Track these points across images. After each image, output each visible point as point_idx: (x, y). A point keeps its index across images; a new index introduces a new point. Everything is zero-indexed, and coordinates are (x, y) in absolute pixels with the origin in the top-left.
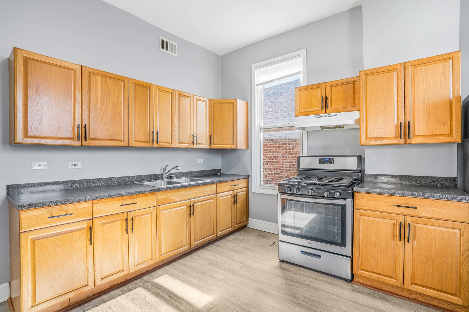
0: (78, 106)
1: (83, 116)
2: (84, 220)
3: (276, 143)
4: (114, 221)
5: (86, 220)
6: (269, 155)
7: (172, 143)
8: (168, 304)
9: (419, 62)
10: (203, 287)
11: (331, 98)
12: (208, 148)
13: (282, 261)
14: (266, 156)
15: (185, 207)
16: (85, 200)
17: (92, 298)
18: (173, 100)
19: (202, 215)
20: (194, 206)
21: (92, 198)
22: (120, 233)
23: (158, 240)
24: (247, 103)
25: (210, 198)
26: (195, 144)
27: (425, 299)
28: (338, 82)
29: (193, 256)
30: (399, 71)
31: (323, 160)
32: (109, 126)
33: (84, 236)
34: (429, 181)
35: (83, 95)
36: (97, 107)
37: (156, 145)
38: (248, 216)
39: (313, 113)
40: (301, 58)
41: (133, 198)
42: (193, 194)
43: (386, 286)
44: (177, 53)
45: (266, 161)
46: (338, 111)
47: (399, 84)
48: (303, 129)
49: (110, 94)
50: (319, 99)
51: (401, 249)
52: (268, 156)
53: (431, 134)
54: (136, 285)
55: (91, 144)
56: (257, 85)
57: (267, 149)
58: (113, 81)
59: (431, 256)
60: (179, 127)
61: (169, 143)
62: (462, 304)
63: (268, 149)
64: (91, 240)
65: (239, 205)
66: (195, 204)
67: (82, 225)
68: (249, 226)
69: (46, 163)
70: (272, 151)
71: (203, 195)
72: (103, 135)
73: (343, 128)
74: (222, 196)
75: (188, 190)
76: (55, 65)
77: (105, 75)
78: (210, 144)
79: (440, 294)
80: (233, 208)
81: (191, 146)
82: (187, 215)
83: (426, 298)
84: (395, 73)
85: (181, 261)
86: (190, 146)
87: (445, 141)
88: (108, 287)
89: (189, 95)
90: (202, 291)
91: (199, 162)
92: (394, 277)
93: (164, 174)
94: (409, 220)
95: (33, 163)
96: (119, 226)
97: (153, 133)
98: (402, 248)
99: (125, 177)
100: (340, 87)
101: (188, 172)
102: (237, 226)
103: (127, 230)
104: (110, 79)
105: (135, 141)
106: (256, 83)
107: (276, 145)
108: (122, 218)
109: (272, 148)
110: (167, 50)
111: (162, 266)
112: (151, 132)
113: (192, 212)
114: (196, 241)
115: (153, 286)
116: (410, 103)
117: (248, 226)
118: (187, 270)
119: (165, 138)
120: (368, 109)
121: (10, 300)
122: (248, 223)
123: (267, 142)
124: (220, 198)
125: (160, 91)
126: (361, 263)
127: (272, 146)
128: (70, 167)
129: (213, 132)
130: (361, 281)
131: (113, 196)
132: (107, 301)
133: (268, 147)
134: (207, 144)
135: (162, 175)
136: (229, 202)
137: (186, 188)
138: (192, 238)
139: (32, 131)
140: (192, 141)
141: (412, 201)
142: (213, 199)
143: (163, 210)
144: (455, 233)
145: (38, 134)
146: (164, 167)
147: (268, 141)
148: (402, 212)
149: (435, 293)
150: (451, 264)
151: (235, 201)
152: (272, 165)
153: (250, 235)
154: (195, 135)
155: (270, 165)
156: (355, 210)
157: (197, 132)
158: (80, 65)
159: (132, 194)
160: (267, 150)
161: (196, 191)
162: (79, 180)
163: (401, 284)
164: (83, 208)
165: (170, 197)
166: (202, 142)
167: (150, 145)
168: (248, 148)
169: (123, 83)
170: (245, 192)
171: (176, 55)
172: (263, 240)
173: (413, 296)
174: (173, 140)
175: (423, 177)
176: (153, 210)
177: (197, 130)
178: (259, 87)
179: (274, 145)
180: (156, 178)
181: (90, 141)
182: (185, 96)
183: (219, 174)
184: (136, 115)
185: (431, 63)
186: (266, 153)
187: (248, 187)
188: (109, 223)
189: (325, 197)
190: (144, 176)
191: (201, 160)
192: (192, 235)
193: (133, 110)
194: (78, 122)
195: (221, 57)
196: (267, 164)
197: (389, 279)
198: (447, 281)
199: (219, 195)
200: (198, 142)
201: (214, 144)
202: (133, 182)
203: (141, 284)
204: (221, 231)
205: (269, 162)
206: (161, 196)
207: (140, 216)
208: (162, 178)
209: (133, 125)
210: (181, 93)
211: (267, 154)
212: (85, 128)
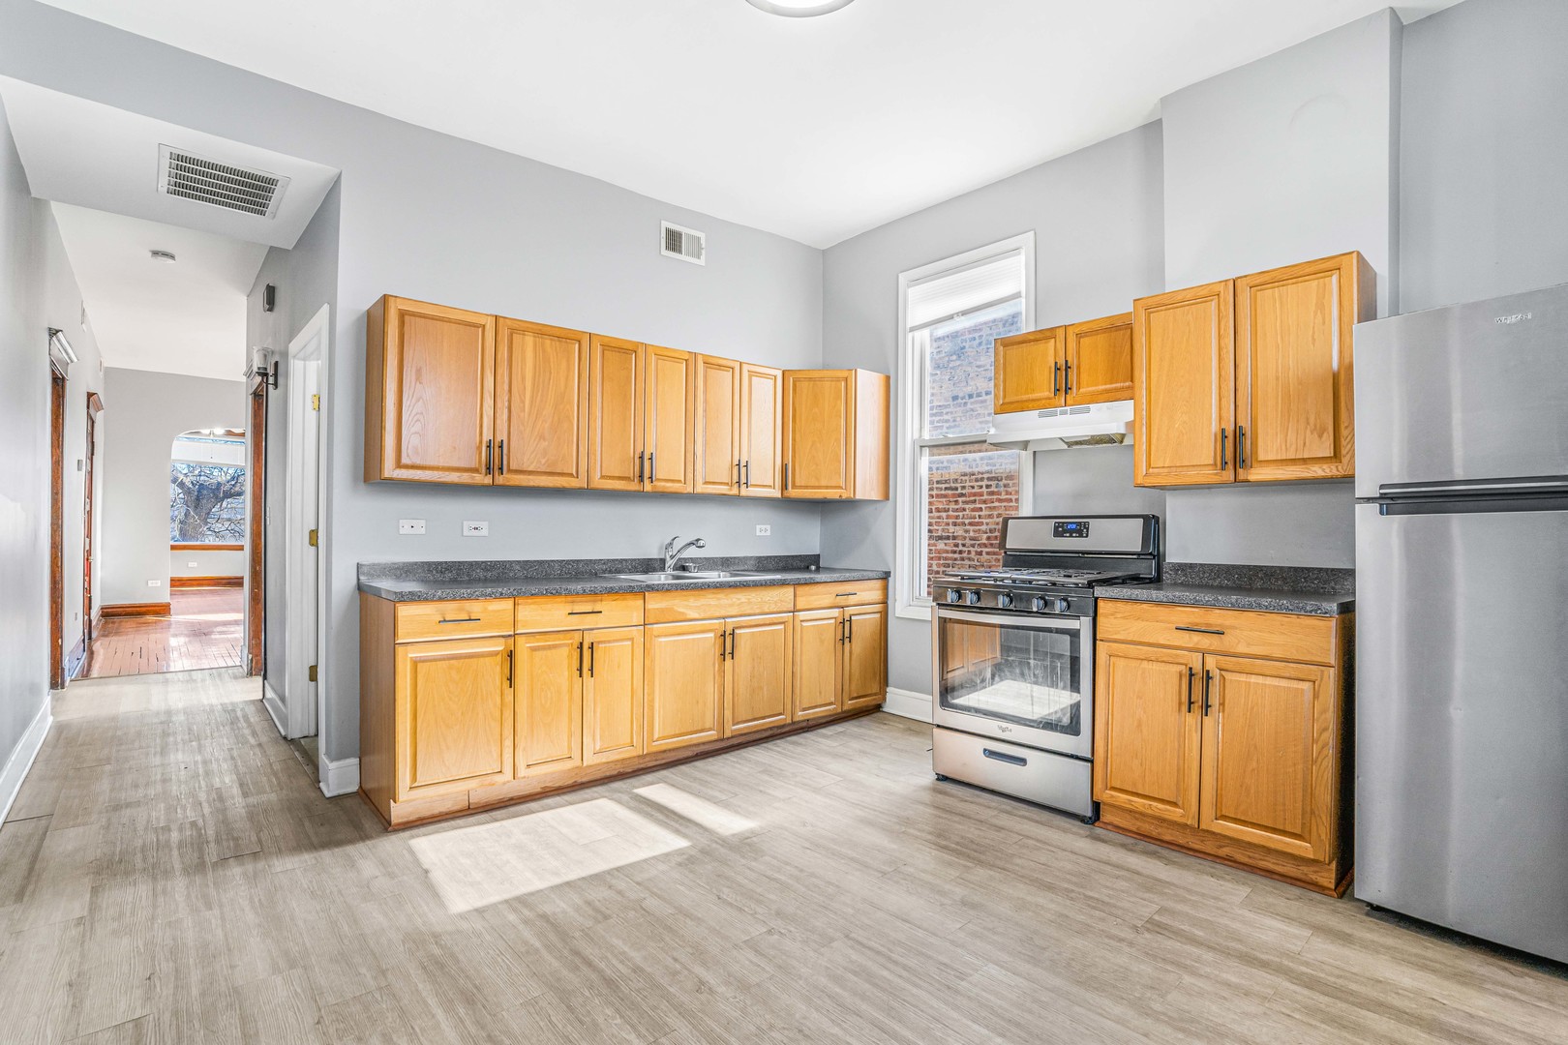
0: (489, 402)
1: (498, 422)
2: (499, 636)
3: (1009, 490)
4: (555, 647)
5: (503, 636)
6: (987, 524)
7: (687, 482)
8: (661, 825)
9: (1266, 278)
10: (739, 806)
11: (1079, 367)
12: (780, 496)
13: (943, 778)
14: (978, 527)
15: (711, 635)
16: (502, 594)
17: (507, 803)
18: (690, 378)
19: (753, 659)
20: (733, 634)
21: (515, 593)
22: (566, 673)
23: (646, 705)
24: (888, 378)
25: (776, 621)
26: (743, 487)
27: (1250, 857)
28: (1095, 327)
29: (730, 757)
30: (1222, 300)
31: (1062, 527)
32: (547, 443)
33: (498, 668)
34: (1316, 579)
35: (498, 378)
36: (523, 402)
37: (648, 487)
38: (885, 682)
39: (1035, 404)
40: (1022, 258)
41: (595, 601)
42: (731, 605)
43: (1170, 831)
44: (703, 257)
45: (978, 542)
46: (1095, 398)
47: (1222, 332)
48: (1025, 445)
49: (551, 373)
50: (1050, 368)
51: (1194, 734)
52: (984, 528)
53: (1293, 457)
54: (596, 795)
55: (511, 483)
56: (912, 329)
57: (980, 506)
58: (558, 343)
59: (1256, 747)
60: (706, 444)
61: (680, 481)
62: (1312, 857)
63: (983, 506)
64: (510, 679)
65: (858, 645)
66: (737, 631)
67: (495, 646)
68: (889, 707)
69: (423, 523)
70: (995, 513)
71: (757, 611)
72: (534, 464)
73: (1122, 442)
74: (809, 618)
75: (719, 596)
76: (449, 321)
77: (542, 332)
78: (784, 487)
79: (1271, 838)
80: (839, 654)
81: (734, 491)
82: (717, 654)
83: (1251, 854)
84: (1214, 304)
85: (699, 764)
86: (731, 490)
87: (1323, 474)
88: (539, 790)
89: (731, 364)
90: (737, 812)
91: (758, 533)
92: (1180, 803)
93: (668, 558)
94: (1211, 663)
95: (401, 521)
96: (564, 658)
97: (641, 458)
98: (1196, 732)
99: (578, 561)
100: (1101, 338)
101: (727, 559)
102: (849, 704)
103: (580, 670)
104: (551, 340)
105: (602, 477)
106: (910, 324)
107: (1007, 493)
108: (570, 641)
109: (996, 504)
110: (680, 252)
111: (655, 769)
112: (637, 456)
113: (728, 649)
114: (738, 723)
115: (631, 798)
116: (1246, 380)
117: (884, 710)
118: (709, 779)
119: (669, 470)
120: (1153, 395)
121: (360, 791)
122: (885, 699)
123: (981, 487)
124: (804, 624)
125: (659, 359)
126: (1111, 771)
127: (995, 497)
128: (466, 532)
129: (794, 456)
130: (1117, 821)
131: (554, 592)
132: (539, 811)
133: (985, 502)
134: (777, 487)
135: (663, 561)
136: (830, 636)
137: (714, 591)
138: (728, 714)
139: (408, 456)
140: (735, 479)
141: (1216, 618)
142: (783, 623)
143: (659, 636)
144: (1302, 690)
145: (418, 461)
146: (668, 541)
147: (984, 483)
148: (1197, 644)
149: (1262, 836)
150: (1295, 765)
151: (847, 634)
152: (994, 557)
153: (885, 727)
154: (743, 463)
155: (989, 557)
156: (1097, 642)
157: (750, 456)
158: (493, 316)
159: (594, 593)
160: (981, 510)
161: (739, 599)
162: (483, 562)
163: (1194, 817)
164: (499, 611)
165: (676, 608)
166: (764, 480)
167: (634, 486)
168: (887, 498)
169: (577, 345)
170: (878, 615)
171: (702, 262)
172: (915, 740)
173: (1225, 851)
174: (690, 476)
175: (1302, 569)
176: (637, 632)
177: (749, 452)
178: (917, 334)
179: (1003, 493)
180: (648, 566)
181: (509, 476)
182: (720, 367)
183: (813, 568)
184: (605, 417)
185: (1294, 280)
186: (977, 520)
187: (885, 602)
188: (544, 648)
189: (1032, 612)
190: (621, 561)
191: (763, 530)
192: (728, 704)
193: (599, 405)
194: (487, 436)
195: (824, 252)
196: (982, 551)
197: (1168, 807)
198: (1284, 805)
199: (802, 615)
200: (752, 481)
201: (794, 486)
202: (596, 574)
203: (607, 794)
204: (804, 710)
205: (985, 546)
206: (655, 602)
207: (609, 642)
208: (663, 569)
209: (598, 440)
210: (711, 360)
211: (982, 523)
212: (501, 447)
